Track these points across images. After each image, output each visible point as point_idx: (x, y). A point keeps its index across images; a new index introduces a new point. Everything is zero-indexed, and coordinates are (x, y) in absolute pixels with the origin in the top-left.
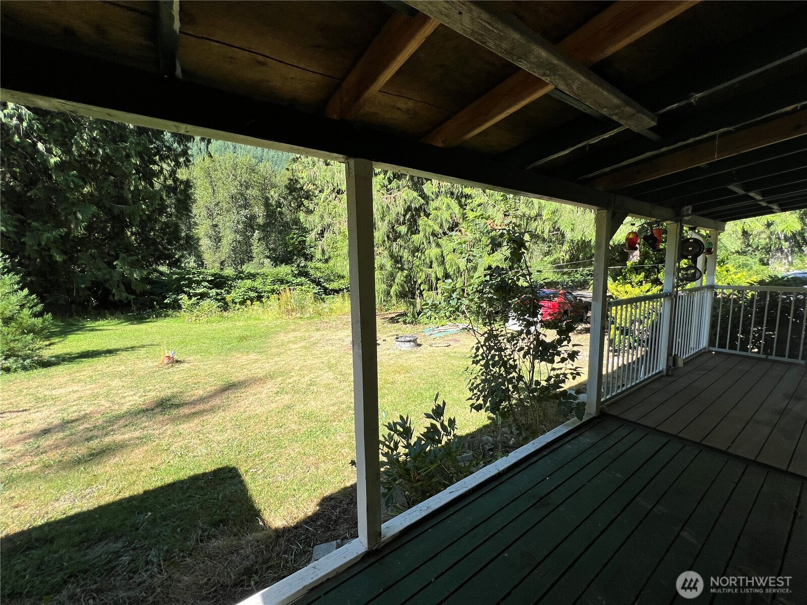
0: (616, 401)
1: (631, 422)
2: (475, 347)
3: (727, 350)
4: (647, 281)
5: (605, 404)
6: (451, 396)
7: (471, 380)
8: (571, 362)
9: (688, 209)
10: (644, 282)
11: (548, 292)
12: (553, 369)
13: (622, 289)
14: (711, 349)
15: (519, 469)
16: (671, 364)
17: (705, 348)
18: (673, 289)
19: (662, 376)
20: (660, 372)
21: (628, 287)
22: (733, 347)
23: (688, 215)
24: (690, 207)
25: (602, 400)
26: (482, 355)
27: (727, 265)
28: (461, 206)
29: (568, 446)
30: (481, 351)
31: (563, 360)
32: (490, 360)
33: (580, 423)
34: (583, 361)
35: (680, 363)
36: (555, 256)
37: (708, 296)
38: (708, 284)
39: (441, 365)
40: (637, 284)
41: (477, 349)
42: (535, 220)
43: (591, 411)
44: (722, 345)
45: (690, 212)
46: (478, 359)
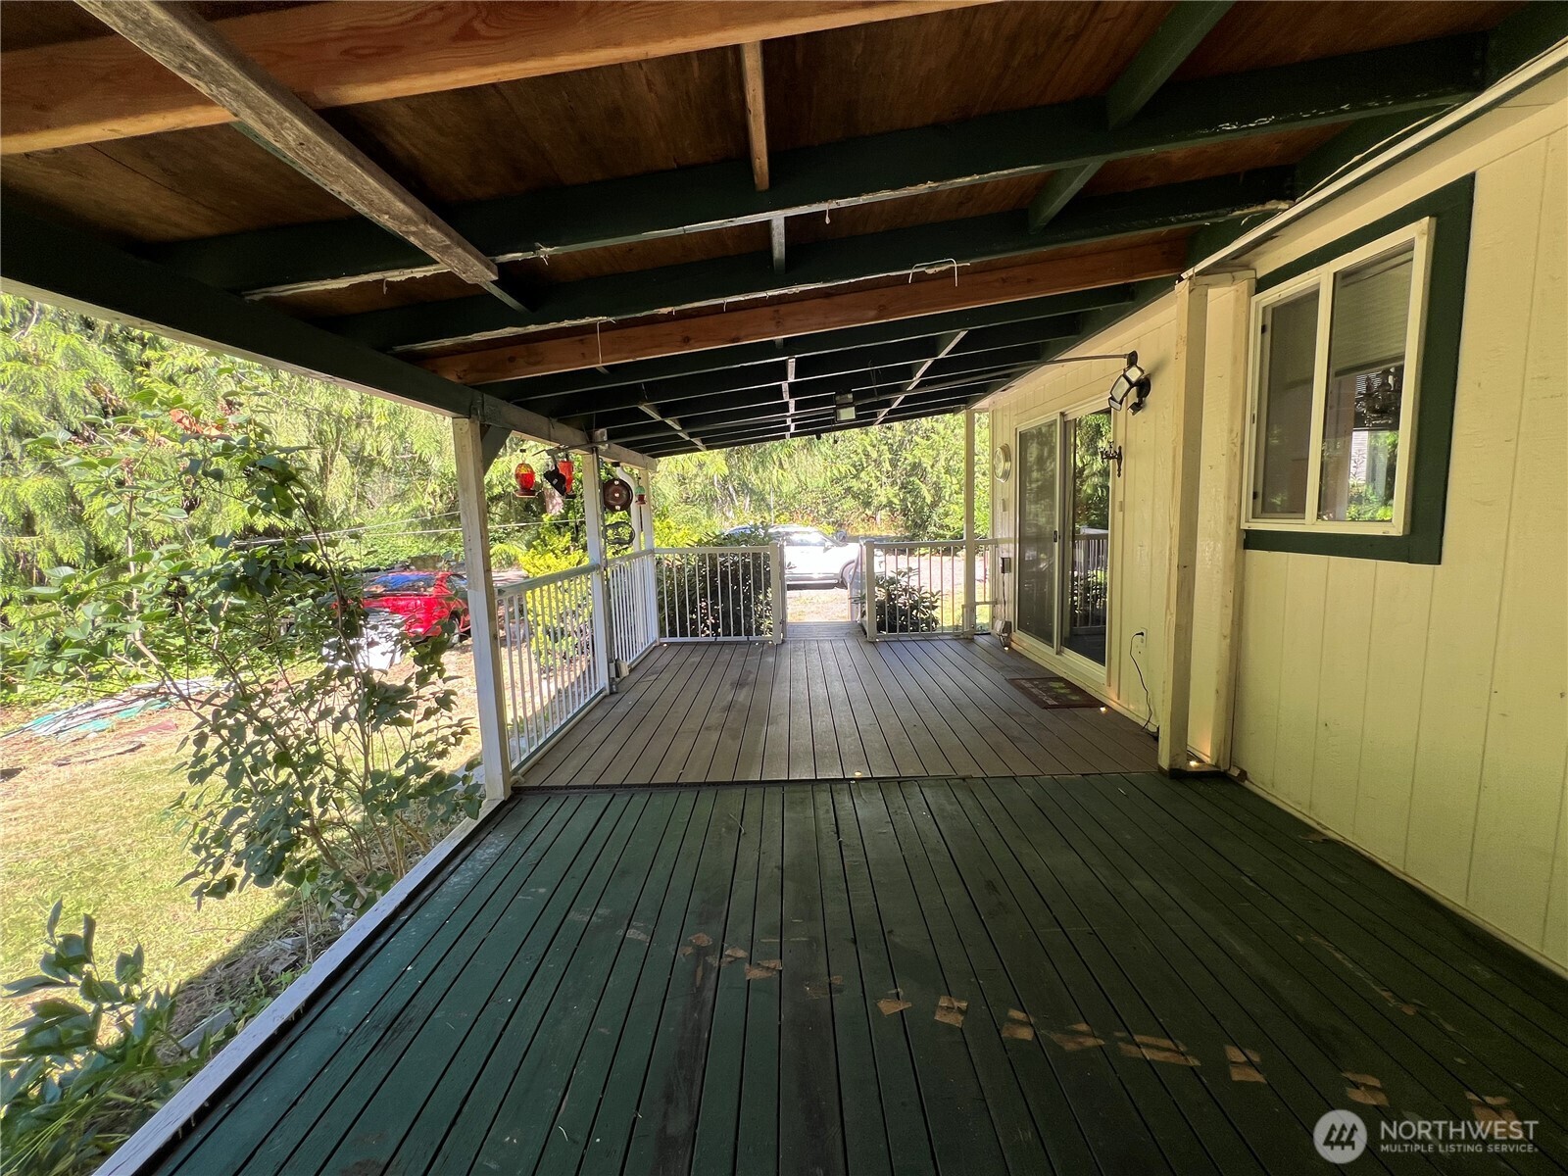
0: (539, 761)
1: (561, 788)
2: (192, 738)
3: (678, 639)
4: (575, 547)
5: (520, 772)
6: (149, 885)
7: (196, 825)
8: (445, 713)
9: (602, 434)
10: (572, 548)
11: (414, 578)
12: (418, 735)
13: (541, 561)
14: (663, 640)
15: (341, 984)
16: (613, 675)
17: (655, 641)
18: (601, 557)
19: (605, 697)
20: (600, 692)
21: (550, 558)
22: (684, 634)
23: (603, 443)
24: (604, 430)
25: (514, 766)
26: (218, 751)
27: (668, 520)
28: (128, 365)
29: (454, 879)
30: (213, 742)
31: (428, 714)
32: (244, 754)
33: (476, 823)
34: (468, 705)
35: (625, 671)
36: (414, 503)
37: (649, 563)
38: (648, 548)
39: (106, 809)
40: (562, 552)
41: (201, 740)
42: (358, 426)
43: (495, 793)
44: (673, 634)
45: (605, 438)
46: (207, 764)
